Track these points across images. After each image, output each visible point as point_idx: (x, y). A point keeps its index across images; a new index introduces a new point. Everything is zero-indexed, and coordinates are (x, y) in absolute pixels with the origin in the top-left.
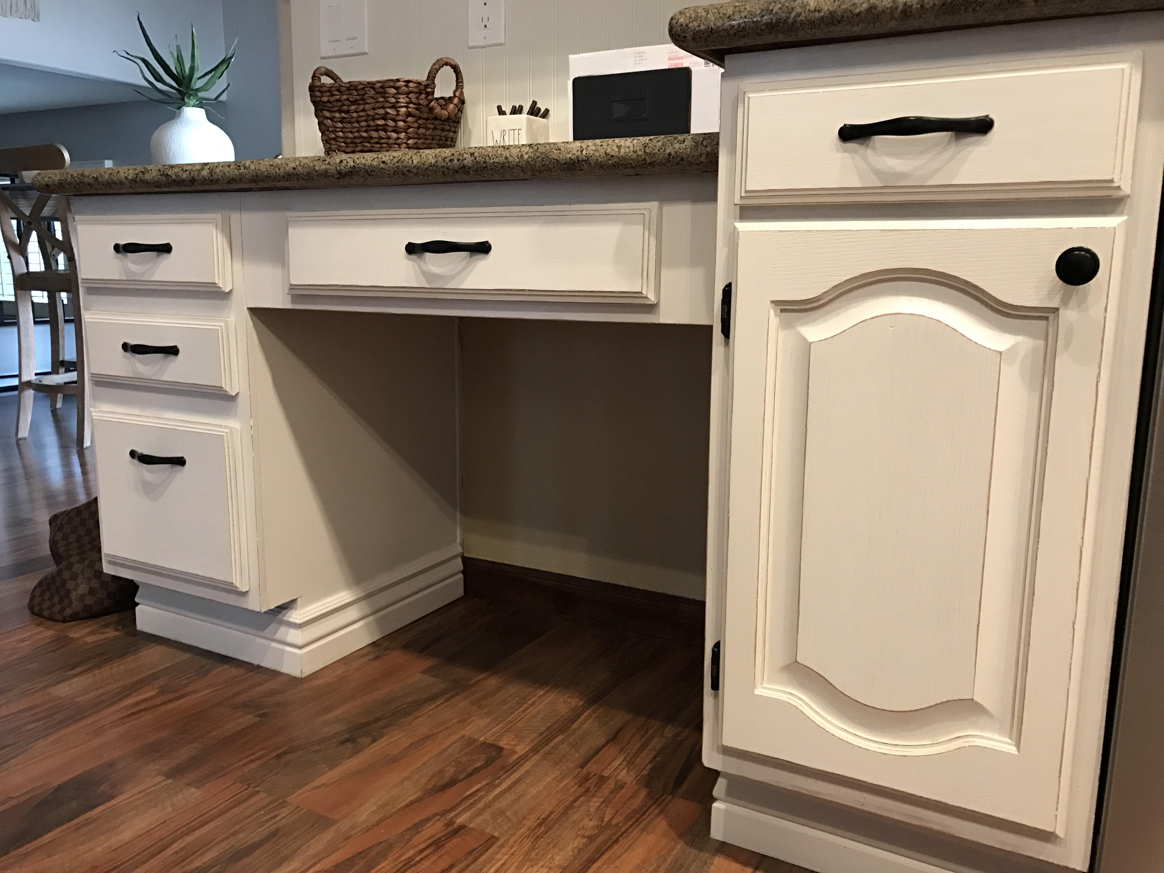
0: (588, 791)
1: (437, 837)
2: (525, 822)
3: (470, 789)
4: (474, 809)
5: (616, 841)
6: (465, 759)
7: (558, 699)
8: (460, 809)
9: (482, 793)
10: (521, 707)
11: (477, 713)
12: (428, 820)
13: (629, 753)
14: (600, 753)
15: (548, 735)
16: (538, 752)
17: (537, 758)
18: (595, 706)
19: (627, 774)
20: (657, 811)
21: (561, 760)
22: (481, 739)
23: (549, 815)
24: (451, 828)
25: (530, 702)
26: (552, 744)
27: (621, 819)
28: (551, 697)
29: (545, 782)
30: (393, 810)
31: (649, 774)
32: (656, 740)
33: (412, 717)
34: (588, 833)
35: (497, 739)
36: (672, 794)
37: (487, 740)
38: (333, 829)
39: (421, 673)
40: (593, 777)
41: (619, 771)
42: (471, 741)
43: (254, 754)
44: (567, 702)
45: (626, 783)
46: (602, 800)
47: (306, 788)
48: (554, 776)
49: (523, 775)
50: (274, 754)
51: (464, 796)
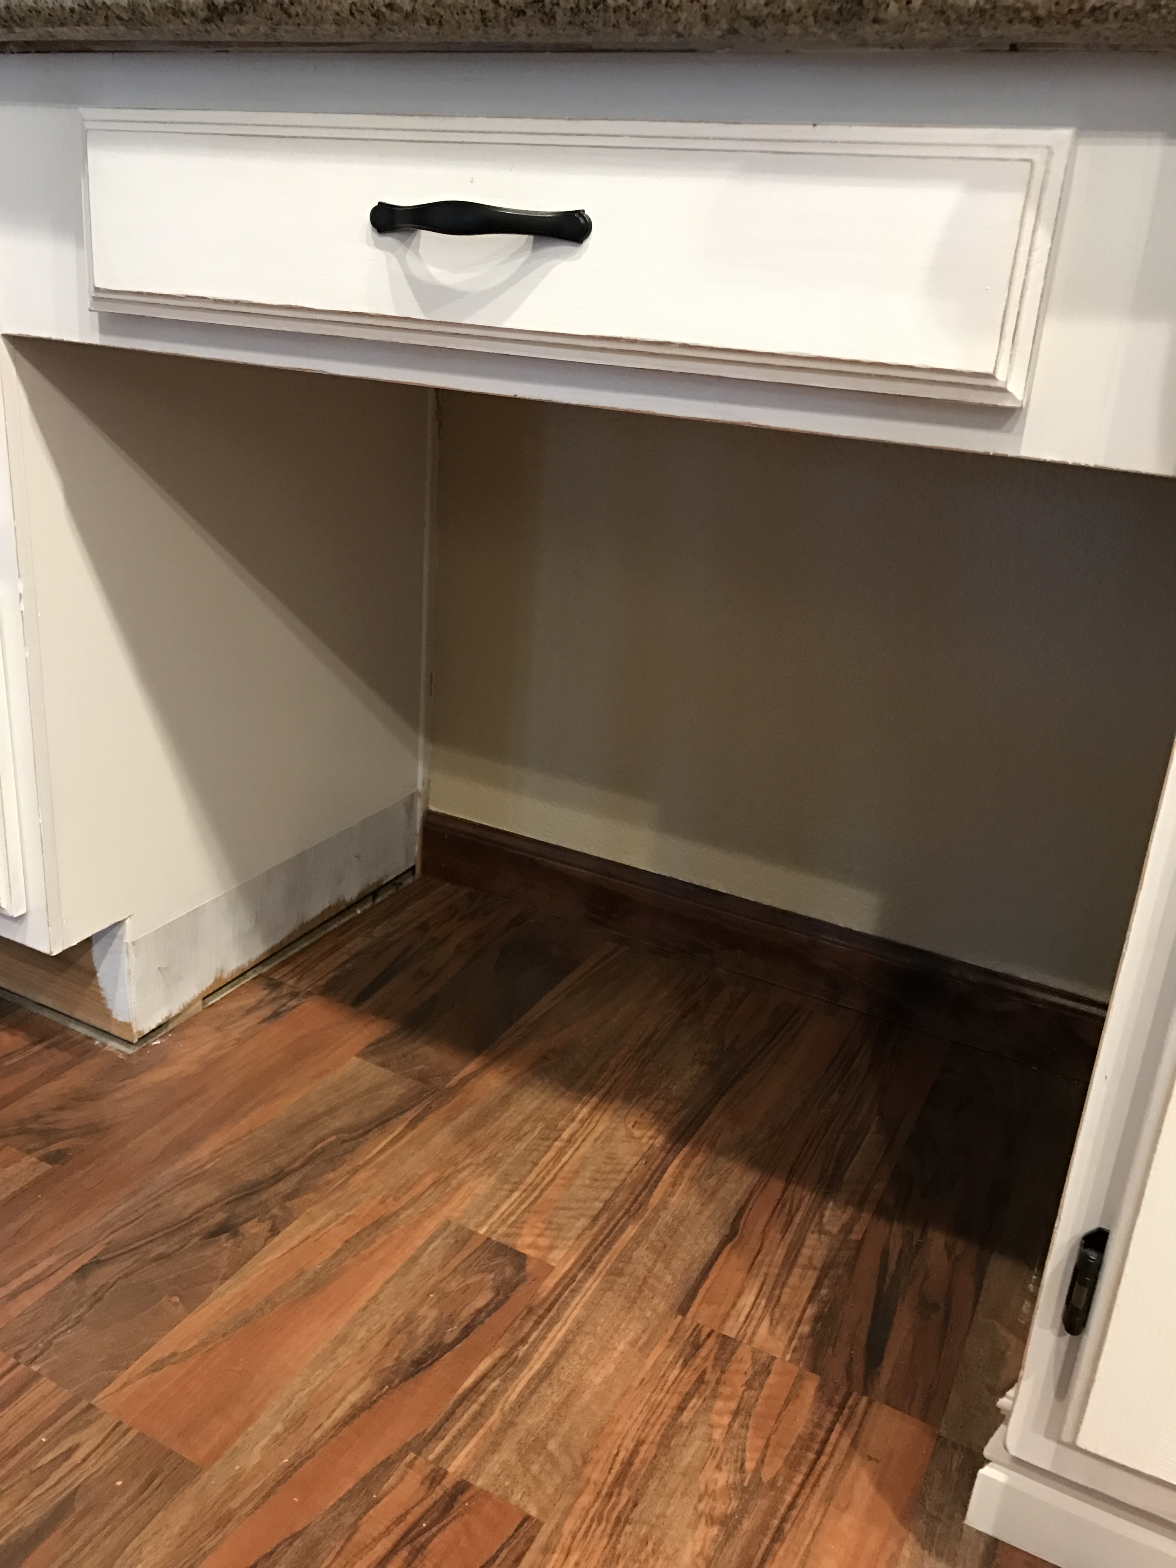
0: (701, 1380)
1: (411, 1519)
2: (587, 1471)
3: (468, 1373)
4: (481, 1432)
5: (778, 1536)
6: (454, 1285)
7: (615, 1129)
8: (454, 1431)
9: (494, 1385)
10: (549, 1147)
11: (468, 1161)
12: (388, 1464)
13: (766, 1274)
14: (712, 1275)
15: (608, 1222)
16: (593, 1268)
17: (593, 1284)
18: (686, 1149)
19: (772, 1331)
20: (845, 1442)
21: (640, 1291)
22: (482, 1231)
23: (635, 1452)
24: (439, 1492)
25: (565, 1135)
26: (618, 1246)
27: (779, 1463)
28: (603, 1123)
29: (616, 1354)
30: (317, 1435)
31: (812, 1333)
32: (812, 1239)
33: (347, 1168)
34: (721, 1508)
35: (513, 1230)
36: (865, 1393)
37: (494, 1232)
38: (192, 1490)
39: (358, 1055)
40: (705, 1340)
41: (754, 1323)
42: (464, 1237)
43: (33, 1265)
44: (633, 1138)
45: (773, 1358)
46: (733, 1405)
47: (138, 1366)
48: (631, 1336)
49: (570, 1331)
50: (74, 1266)
51: (460, 1391)
